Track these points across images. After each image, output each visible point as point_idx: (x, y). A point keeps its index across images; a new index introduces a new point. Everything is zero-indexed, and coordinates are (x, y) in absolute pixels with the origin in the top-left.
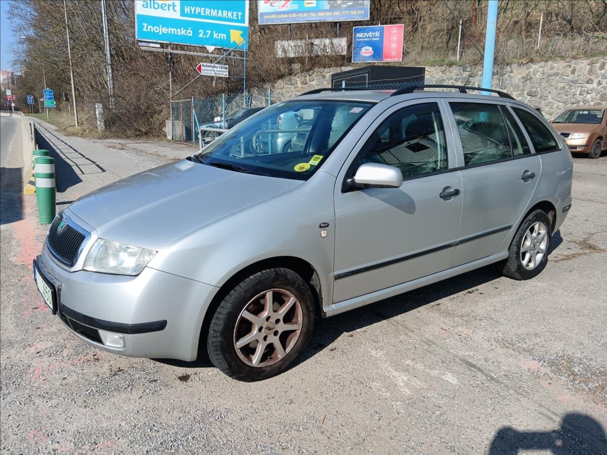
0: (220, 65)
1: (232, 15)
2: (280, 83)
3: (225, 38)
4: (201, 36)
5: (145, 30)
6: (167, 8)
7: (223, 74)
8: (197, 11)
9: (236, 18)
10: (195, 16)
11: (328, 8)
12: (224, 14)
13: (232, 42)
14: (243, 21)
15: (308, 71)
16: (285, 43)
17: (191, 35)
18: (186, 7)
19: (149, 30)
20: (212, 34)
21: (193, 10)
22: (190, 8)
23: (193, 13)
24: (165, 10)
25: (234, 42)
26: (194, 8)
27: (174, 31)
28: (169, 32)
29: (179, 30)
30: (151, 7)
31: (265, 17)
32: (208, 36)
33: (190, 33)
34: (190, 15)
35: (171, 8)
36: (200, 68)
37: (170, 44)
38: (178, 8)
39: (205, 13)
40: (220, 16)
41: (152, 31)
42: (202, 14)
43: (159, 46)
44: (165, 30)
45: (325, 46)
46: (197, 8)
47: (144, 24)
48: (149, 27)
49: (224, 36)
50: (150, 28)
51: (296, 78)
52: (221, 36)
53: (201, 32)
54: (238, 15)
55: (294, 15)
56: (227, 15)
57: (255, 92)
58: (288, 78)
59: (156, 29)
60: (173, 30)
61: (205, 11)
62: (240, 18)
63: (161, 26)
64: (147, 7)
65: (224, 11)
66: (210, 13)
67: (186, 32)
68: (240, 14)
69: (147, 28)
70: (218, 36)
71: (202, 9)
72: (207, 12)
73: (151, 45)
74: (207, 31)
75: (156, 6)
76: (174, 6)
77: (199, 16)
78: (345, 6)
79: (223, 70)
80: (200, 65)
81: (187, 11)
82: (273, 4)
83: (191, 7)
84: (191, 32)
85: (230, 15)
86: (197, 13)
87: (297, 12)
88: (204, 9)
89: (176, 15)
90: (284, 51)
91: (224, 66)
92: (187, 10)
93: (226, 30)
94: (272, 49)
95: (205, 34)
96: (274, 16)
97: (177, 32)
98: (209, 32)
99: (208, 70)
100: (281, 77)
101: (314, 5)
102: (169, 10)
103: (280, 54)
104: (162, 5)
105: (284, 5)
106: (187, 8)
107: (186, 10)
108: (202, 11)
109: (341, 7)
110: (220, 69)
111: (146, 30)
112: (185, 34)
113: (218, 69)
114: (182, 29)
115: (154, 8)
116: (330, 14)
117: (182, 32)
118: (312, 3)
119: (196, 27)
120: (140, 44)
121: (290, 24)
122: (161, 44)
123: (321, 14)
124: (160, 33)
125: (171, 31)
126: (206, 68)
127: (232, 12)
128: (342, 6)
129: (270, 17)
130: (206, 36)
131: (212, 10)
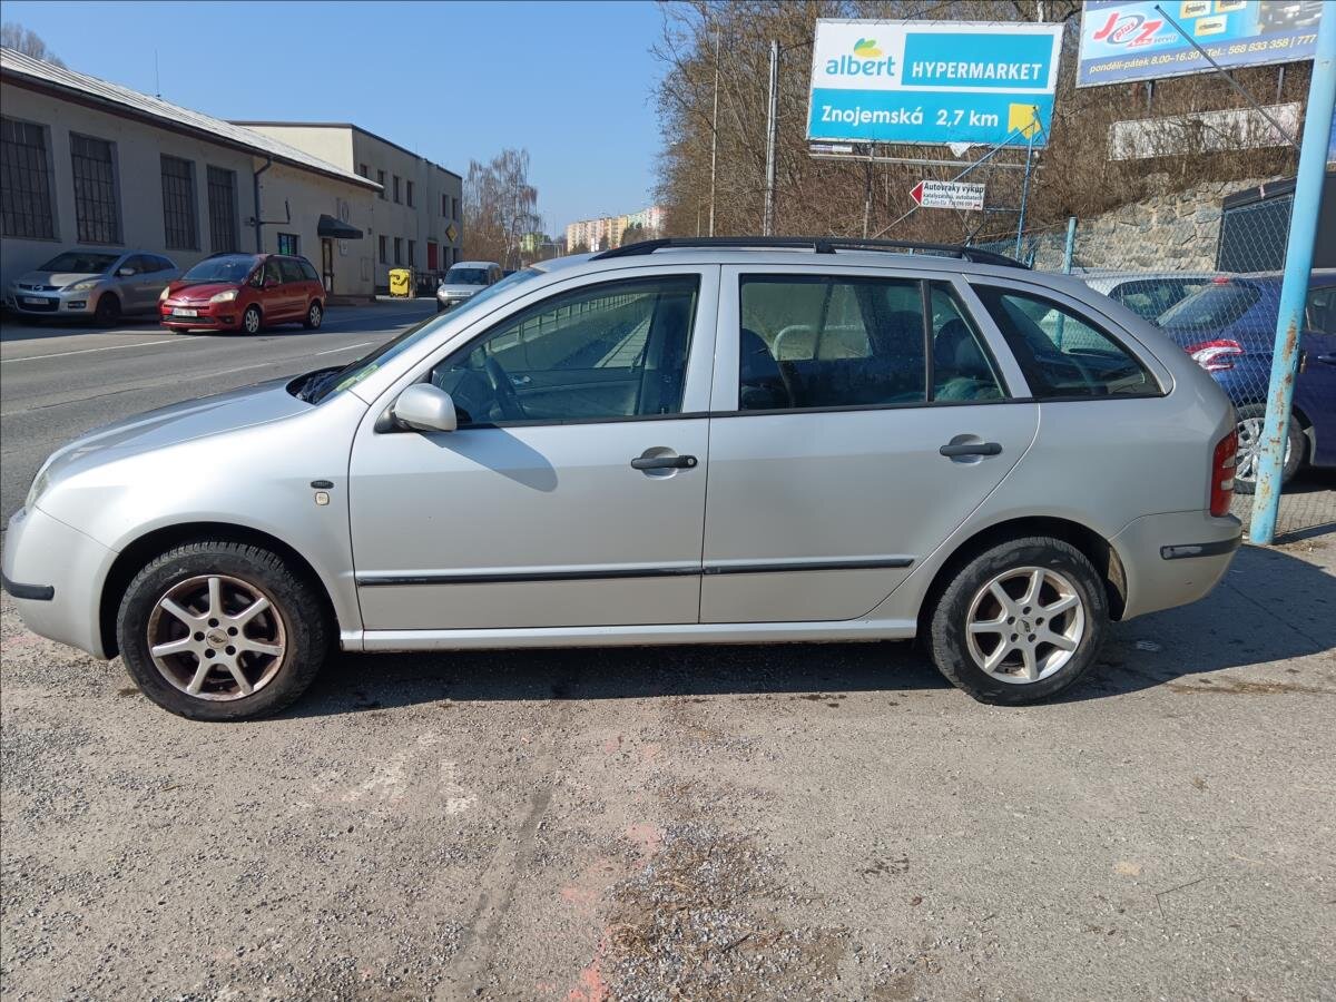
0: (967, 185)
1: (1019, 71)
2: (1106, 221)
3: (996, 125)
4: (940, 122)
5: (825, 118)
6: (875, 69)
7: (970, 204)
8: (939, 70)
9: (1027, 78)
10: (933, 81)
11: (1259, 33)
12: (999, 71)
13: (1010, 130)
14: (1042, 82)
15: (1180, 189)
16: (1134, 127)
17: (920, 122)
18: (915, 64)
19: (833, 119)
20: (966, 118)
21: (930, 69)
22: (924, 65)
23: (929, 75)
24: (871, 74)
25: (1016, 130)
26: (933, 64)
27: (885, 117)
28: (874, 121)
29: (895, 114)
30: (842, 72)
31: (1093, 69)
32: (956, 123)
33: (917, 118)
34: (923, 81)
35: (884, 68)
36: (918, 194)
37: (873, 145)
38: (898, 69)
39: (955, 72)
40: (989, 77)
41: (840, 120)
42: (949, 75)
43: (850, 149)
44: (866, 116)
45: (1236, 127)
46: (939, 64)
47: (824, 107)
48: (834, 112)
49: (993, 120)
50: (837, 115)
51: (1149, 207)
52: (986, 120)
53: (942, 114)
54: (1031, 71)
55: (1165, 59)
56: (1007, 73)
57: (1045, 242)
58: (1129, 207)
59: (849, 116)
60: (881, 114)
61: (956, 67)
62: (1035, 77)
63: (858, 108)
64: (835, 72)
65: (1000, 66)
66: (967, 72)
67: (909, 118)
68: (1037, 67)
69: (830, 115)
70: (979, 120)
71: (951, 64)
72: (962, 71)
73: (835, 148)
74: (956, 112)
75: (854, 67)
76: (891, 63)
77: (943, 80)
78: (1307, 21)
79: (971, 194)
80: (921, 187)
81: (917, 72)
82: (1115, 39)
83: (927, 64)
84: (921, 115)
85: (1013, 71)
86: (938, 75)
87: (1173, 51)
88: (955, 64)
89: (892, 83)
90: (1130, 143)
91: (975, 186)
92: (917, 69)
93: (999, 105)
94: (1101, 142)
95: (951, 117)
96: (1113, 66)
97: (891, 118)
98: (961, 113)
99: (936, 196)
100: (1114, 205)
101: (1222, 29)
102: (879, 74)
103: (1119, 152)
104: (866, 64)
105: (1141, 38)
106: (918, 66)
107: (915, 69)
108: (950, 70)
109: (1296, 27)
110: (965, 193)
111: (828, 119)
112: (907, 122)
113: (961, 193)
114: (902, 110)
115: (849, 72)
116: (1261, 46)
117: (903, 117)
118: (1214, 25)
119: (931, 104)
120: (813, 147)
121: (1153, 82)
122: (856, 145)
123: (1234, 50)
124: (856, 124)
125: (878, 116)
126: (932, 192)
127: (1017, 65)
128: (1298, 23)
129: (1105, 67)
130: (953, 121)
131: (973, 65)
